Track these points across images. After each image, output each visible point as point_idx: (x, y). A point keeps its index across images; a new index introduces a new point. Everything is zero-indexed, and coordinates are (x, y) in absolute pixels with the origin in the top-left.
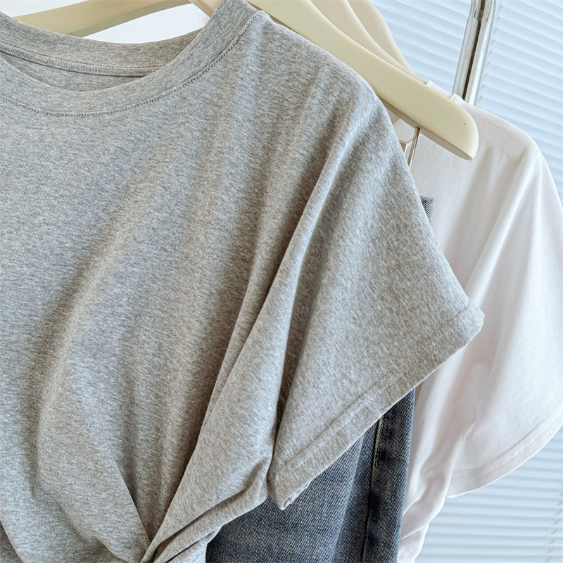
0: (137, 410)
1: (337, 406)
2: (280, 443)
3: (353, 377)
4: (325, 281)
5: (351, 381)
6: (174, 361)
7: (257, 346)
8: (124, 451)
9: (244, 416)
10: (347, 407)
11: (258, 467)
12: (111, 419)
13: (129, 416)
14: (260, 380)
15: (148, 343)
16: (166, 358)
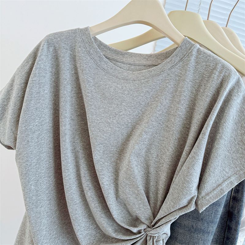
0: (150, 175)
1: (221, 180)
2: (200, 191)
3: (227, 171)
4: (218, 137)
5: (226, 172)
6: (162, 160)
7: (193, 158)
8: (145, 188)
9: (189, 181)
10: (224, 181)
11: (193, 198)
12: (142, 177)
13: (147, 177)
14: (194, 169)
15: (154, 154)
16: (160, 159)
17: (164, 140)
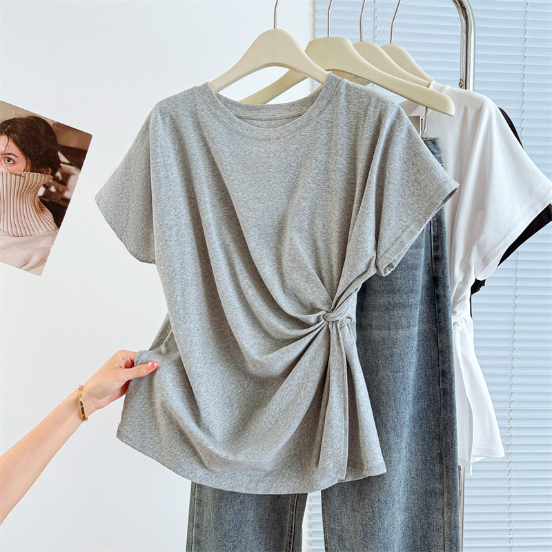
17: (327, 205)
